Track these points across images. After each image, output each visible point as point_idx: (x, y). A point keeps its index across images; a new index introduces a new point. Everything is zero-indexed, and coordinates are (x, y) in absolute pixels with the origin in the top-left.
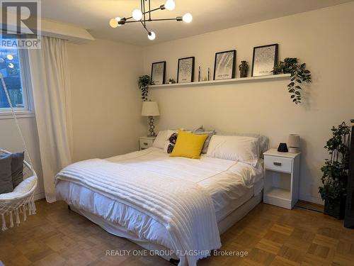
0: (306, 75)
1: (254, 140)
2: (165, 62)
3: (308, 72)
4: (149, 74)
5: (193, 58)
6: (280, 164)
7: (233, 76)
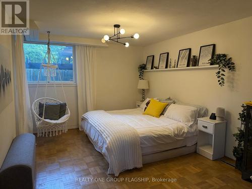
0: (232, 66)
1: (194, 109)
2: (154, 56)
3: (234, 64)
4: (145, 63)
5: (168, 53)
6: (206, 127)
7: (188, 66)
